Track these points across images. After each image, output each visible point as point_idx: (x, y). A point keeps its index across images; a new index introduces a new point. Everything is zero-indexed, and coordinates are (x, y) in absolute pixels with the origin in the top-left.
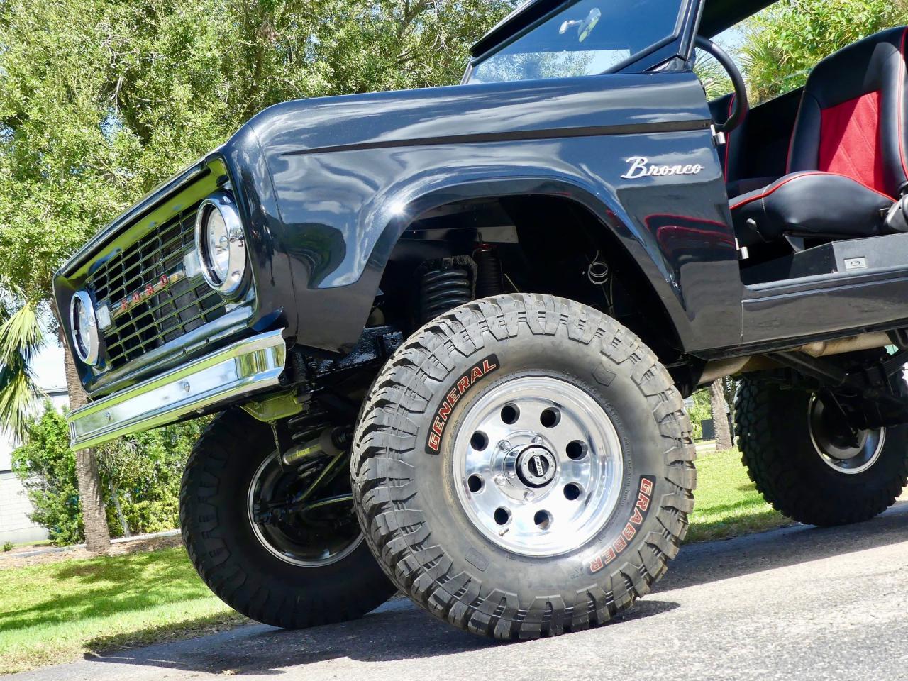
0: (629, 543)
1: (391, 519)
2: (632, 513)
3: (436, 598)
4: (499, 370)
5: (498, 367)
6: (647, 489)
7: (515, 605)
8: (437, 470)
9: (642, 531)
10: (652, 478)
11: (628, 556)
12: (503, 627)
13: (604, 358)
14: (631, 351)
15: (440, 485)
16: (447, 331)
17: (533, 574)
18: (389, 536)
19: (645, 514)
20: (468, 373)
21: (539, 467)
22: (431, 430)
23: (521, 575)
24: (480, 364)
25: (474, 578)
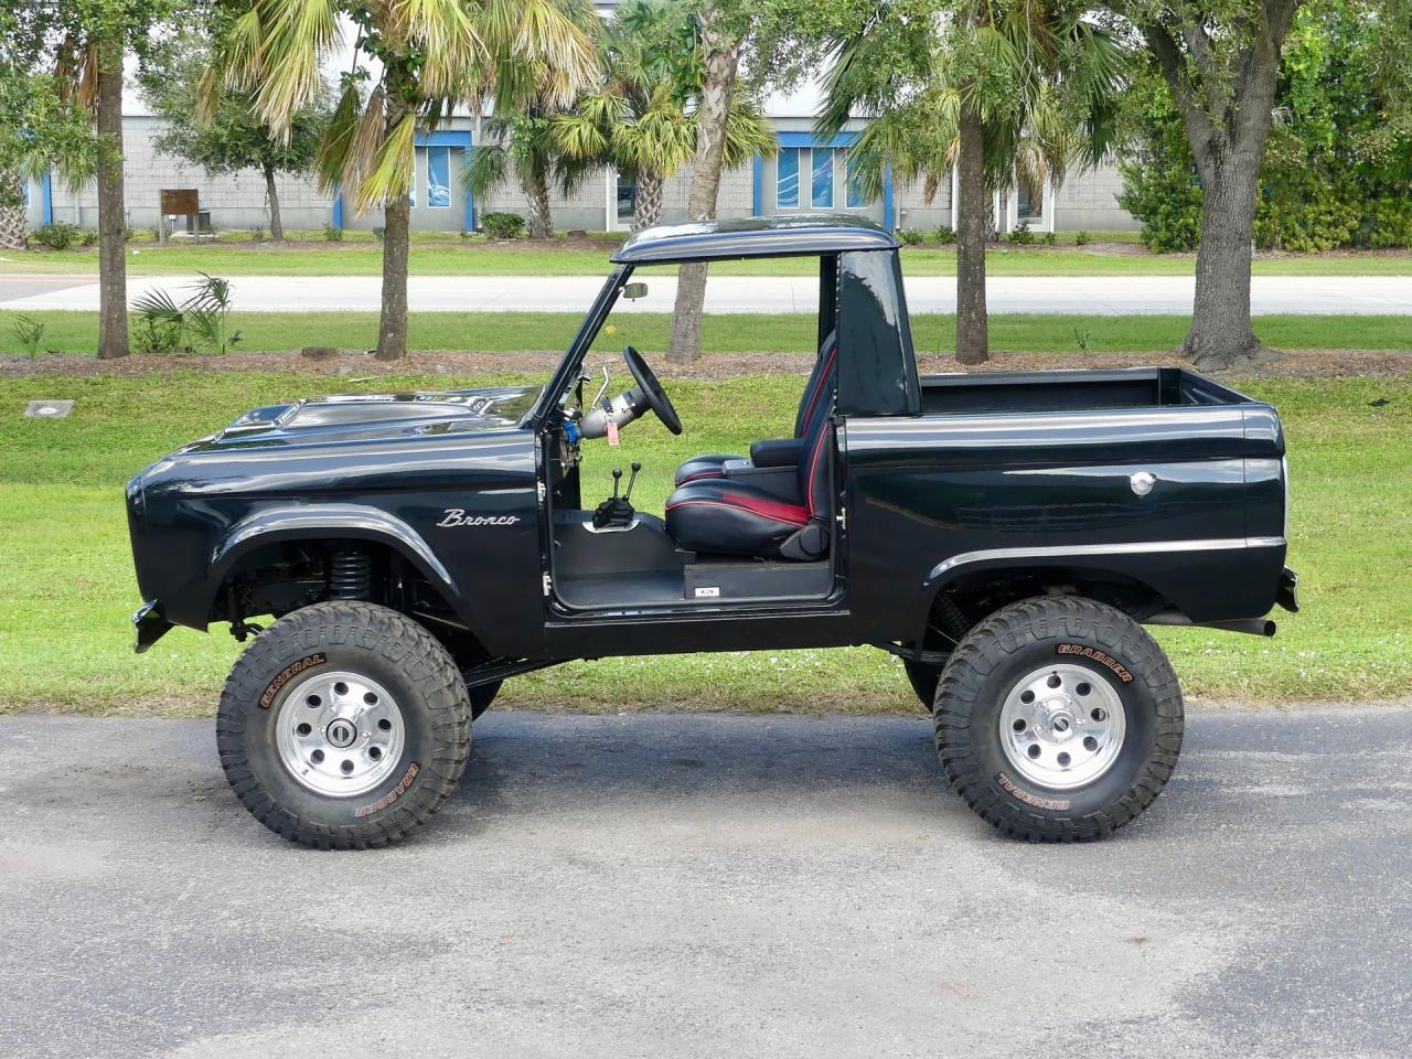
0: (389, 804)
2: (398, 785)
4: (326, 664)
5: (325, 661)
6: (413, 771)
8: (264, 720)
9: (401, 799)
10: (419, 765)
11: (385, 814)
13: (405, 675)
14: (429, 672)
15: (264, 729)
17: (314, 805)
19: (406, 788)
20: (301, 661)
21: (340, 735)
22: (265, 693)
23: (304, 804)
24: (311, 657)
25: (271, 797)
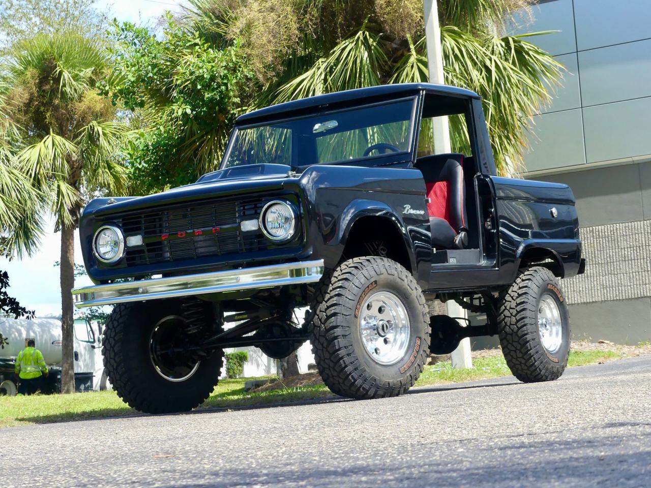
0: (413, 363)
1: (341, 342)
2: (413, 351)
3: (352, 376)
4: (377, 287)
5: (377, 285)
6: (418, 342)
7: (378, 382)
8: (357, 324)
10: (420, 338)
11: (411, 368)
12: (372, 392)
15: (357, 331)
16: (360, 269)
18: (339, 350)
19: (417, 352)
20: (368, 287)
21: (385, 328)
22: (356, 308)
24: (372, 284)
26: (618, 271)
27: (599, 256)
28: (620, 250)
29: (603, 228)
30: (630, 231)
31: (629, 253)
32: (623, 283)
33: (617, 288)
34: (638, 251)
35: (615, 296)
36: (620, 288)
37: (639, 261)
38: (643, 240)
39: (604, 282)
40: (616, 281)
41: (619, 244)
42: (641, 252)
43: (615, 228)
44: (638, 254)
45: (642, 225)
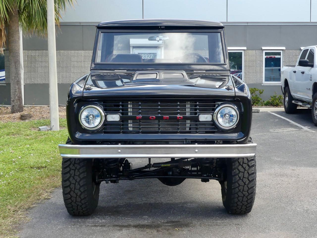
26: (70, 71)
27: (62, 64)
28: (71, 62)
29: (64, 52)
30: (76, 54)
31: (75, 64)
32: (71, 76)
33: (69, 78)
34: (80, 63)
35: (67, 82)
36: (70, 78)
37: (80, 67)
38: (82, 59)
39: (63, 75)
40: (69, 75)
41: (71, 59)
42: (81, 64)
43: (70, 52)
44: (80, 64)
45: (82, 53)
